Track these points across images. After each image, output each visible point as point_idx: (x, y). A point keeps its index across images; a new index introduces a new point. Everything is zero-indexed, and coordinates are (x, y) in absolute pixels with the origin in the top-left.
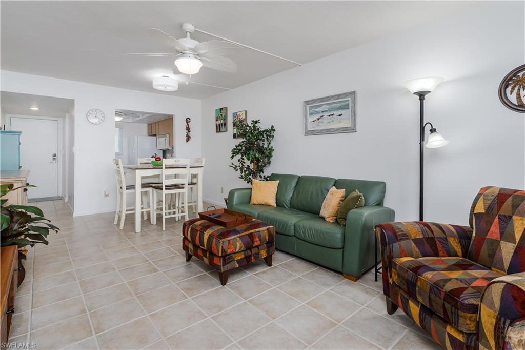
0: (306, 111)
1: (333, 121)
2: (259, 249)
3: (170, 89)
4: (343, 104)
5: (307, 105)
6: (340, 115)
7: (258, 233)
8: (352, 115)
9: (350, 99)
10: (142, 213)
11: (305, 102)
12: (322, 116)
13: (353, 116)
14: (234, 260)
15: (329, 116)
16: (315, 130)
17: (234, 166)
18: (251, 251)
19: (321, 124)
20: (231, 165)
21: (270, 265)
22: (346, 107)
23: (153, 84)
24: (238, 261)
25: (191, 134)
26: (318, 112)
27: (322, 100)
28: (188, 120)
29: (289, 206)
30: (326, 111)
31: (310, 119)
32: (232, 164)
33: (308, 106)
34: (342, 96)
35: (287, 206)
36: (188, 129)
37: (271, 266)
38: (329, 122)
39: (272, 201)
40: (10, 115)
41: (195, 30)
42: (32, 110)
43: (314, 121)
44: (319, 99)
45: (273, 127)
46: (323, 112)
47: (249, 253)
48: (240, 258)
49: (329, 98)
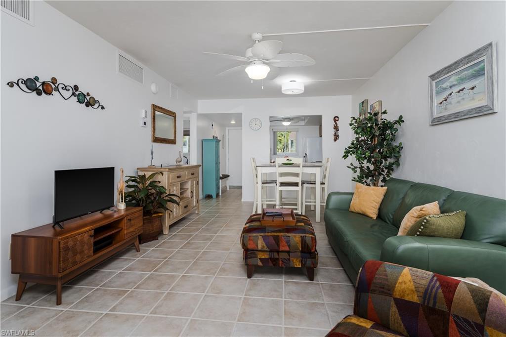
0: (431, 90)
1: (463, 99)
2: (289, 255)
3: (296, 92)
4: (476, 68)
5: (433, 80)
6: (473, 88)
7: (286, 238)
8: (488, 85)
9: (485, 58)
10: (262, 204)
11: (430, 77)
12: (451, 94)
13: (491, 85)
14: (257, 257)
15: (459, 92)
16: (441, 117)
17: (353, 167)
18: (278, 255)
19: (449, 106)
20: (350, 166)
21: (312, 279)
22: (480, 73)
23: (282, 90)
24: (261, 259)
25: (340, 133)
26: (445, 89)
27: (449, 69)
28: (336, 119)
29: (391, 220)
30: (454, 85)
31: (436, 101)
32: (352, 164)
33: (434, 83)
34: (474, 56)
35: (390, 221)
36: (336, 128)
37: (313, 281)
38: (459, 102)
39: (372, 211)
40: (228, 128)
41: (263, 36)
42: (232, 124)
43: (441, 103)
44: (445, 68)
45: (401, 117)
46: (451, 87)
47: (276, 255)
48: (263, 257)
49: (457, 64)
